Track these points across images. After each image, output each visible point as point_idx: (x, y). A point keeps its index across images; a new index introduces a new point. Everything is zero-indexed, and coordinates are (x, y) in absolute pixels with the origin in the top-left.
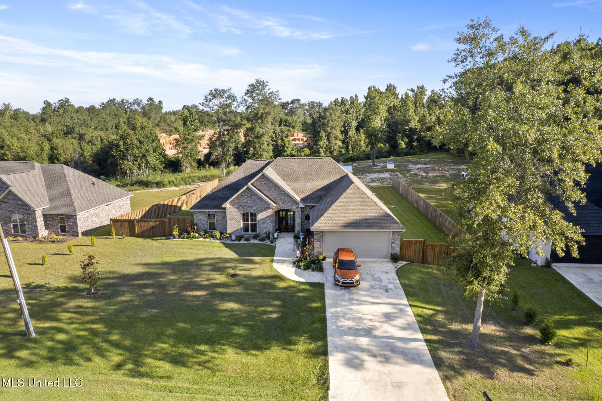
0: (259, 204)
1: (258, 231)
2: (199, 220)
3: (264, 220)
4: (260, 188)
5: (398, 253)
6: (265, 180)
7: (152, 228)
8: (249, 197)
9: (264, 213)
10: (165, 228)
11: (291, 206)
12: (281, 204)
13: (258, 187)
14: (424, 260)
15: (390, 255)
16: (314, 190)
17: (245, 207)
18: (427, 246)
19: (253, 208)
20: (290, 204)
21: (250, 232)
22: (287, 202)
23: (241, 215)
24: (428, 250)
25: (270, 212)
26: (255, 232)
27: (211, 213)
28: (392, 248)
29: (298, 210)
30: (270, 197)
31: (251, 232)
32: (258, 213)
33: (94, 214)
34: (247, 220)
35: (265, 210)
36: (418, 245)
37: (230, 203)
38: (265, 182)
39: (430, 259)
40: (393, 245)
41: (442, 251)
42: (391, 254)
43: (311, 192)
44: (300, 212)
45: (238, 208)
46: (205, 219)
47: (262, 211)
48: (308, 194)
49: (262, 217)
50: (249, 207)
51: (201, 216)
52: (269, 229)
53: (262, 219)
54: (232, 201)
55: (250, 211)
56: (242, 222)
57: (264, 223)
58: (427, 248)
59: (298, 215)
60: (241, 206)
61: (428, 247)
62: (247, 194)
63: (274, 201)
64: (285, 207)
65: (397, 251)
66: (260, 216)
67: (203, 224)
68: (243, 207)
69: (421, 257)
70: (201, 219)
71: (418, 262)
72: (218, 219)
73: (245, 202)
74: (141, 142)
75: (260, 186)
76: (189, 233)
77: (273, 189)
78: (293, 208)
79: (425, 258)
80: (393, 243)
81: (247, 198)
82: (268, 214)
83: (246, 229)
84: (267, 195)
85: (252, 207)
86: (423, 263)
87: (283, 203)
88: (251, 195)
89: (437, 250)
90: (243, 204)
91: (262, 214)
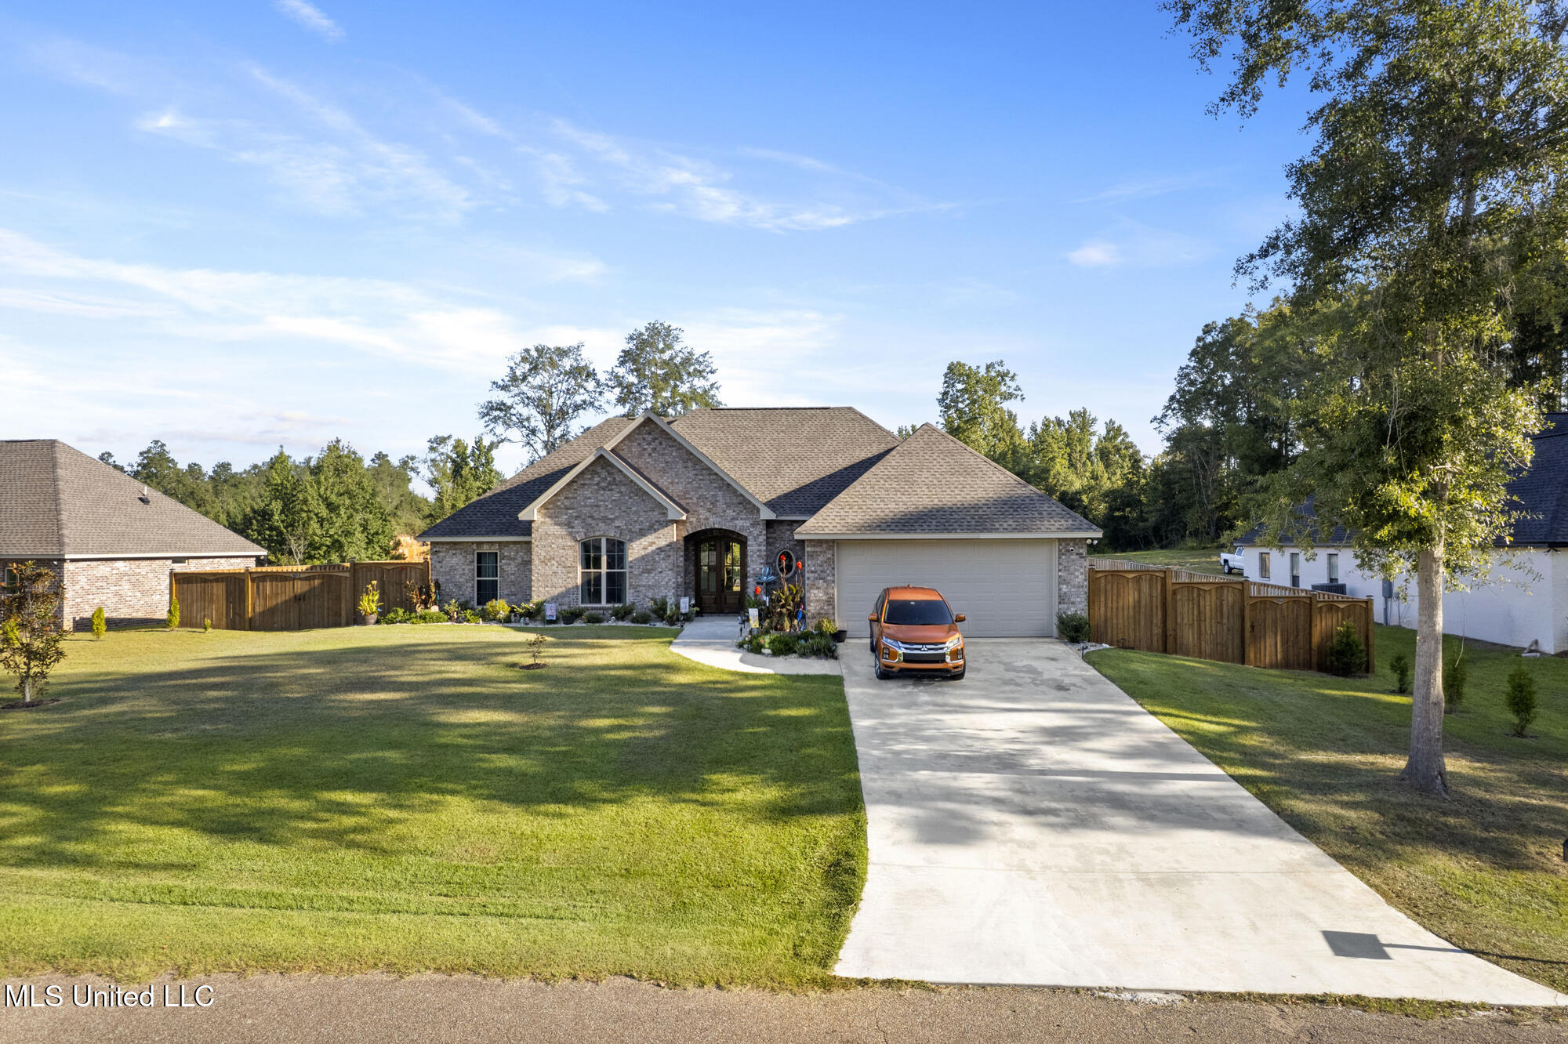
0: (635, 513)
1: (630, 597)
2: (447, 573)
3: (648, 562)
4: (640, 464)
5: (1085, 614)
6: (654, 439)
7: (298, 598)
8: (603, 489)
9: (650, 538)
10: (338, 599)
11: (733, 519)
12: (703, 514)
13: (633, 461)
14: (1170, 639)
15: (1055, 620)
16: (806, 481)
17: (590, 521)
18: (1174, 593)
19: (617, 524)
20: (730, 513)
21: (604, 603)
22: (721, 506)
23: (578, 547)
24: (1179, 604)
25: (670, 535)
26: (619, 601)
27: (485, 549)
28: (1062, 599)
29: (755, 533)
30: (669, 492)
31: (608, 601)
32: (631, 540)
33: (126, 574)
34: (598, 565)
35: (652, 528)
36: (1145, 587)
37: (545, 506)
38: (653, 445)
39: (1189, 636)
40: (1064, 588)
41: (1225, 609)
42: (1060, 618)
43: (796, 486)
44: (762, 538)
45: (569, 525)
46: (467, 568)
47: (642, 533)
48: (786, 490)
49: (643, 553)
50: (605, 519)
51: (455, 560)
52: (663, 592)
53: (643, 558)
54: (550, 502)
55: (605, 532)
56: (580, 570)
57: (649, 572)
58: (1175, 601)
59: (755, 548)
60: (577, 518)
61: (1179, 597)
62: (597, 479)
63: (683, 502)
64: (714, 522)
65: (1078, 607)
66: (636, 550)
67: (458, 586)
68: (584, 521)
69: (1157, 631)
70: (452, 569)
71: (1150, 649)
72: (507, 568)
73: (592, 506)
74: (332, 507)
75: (641, 455)
76: (410, 608)
77: (680, 465)
78: (741, 525)
79: (1170, 632)
80: (1062, 581)
81: (597, 491)
82: (663, 543)
83: (591, 589)
84: (660, 484)
85: (613, 520)
86: (1165, 651)
87: (709, 510)
88: (609, 483)
89: (1209, 603)
90: (585, 510)
91: (644, 541)
